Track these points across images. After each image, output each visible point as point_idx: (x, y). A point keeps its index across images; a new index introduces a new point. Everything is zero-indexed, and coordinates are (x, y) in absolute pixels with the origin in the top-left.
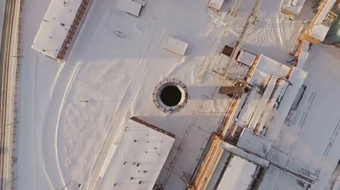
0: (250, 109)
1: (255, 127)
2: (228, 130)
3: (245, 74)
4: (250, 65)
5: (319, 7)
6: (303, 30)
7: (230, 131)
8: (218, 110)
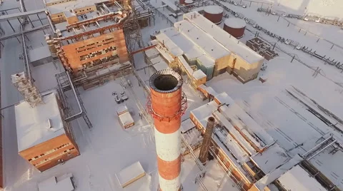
0: (233, 144)
1: (253, 149)
2: (246, 176)
3: (199, 133)
4: (194, 126)
5: (183, 70)
6: (192, 85)
7: (247, 174)
8: (220, 178)
